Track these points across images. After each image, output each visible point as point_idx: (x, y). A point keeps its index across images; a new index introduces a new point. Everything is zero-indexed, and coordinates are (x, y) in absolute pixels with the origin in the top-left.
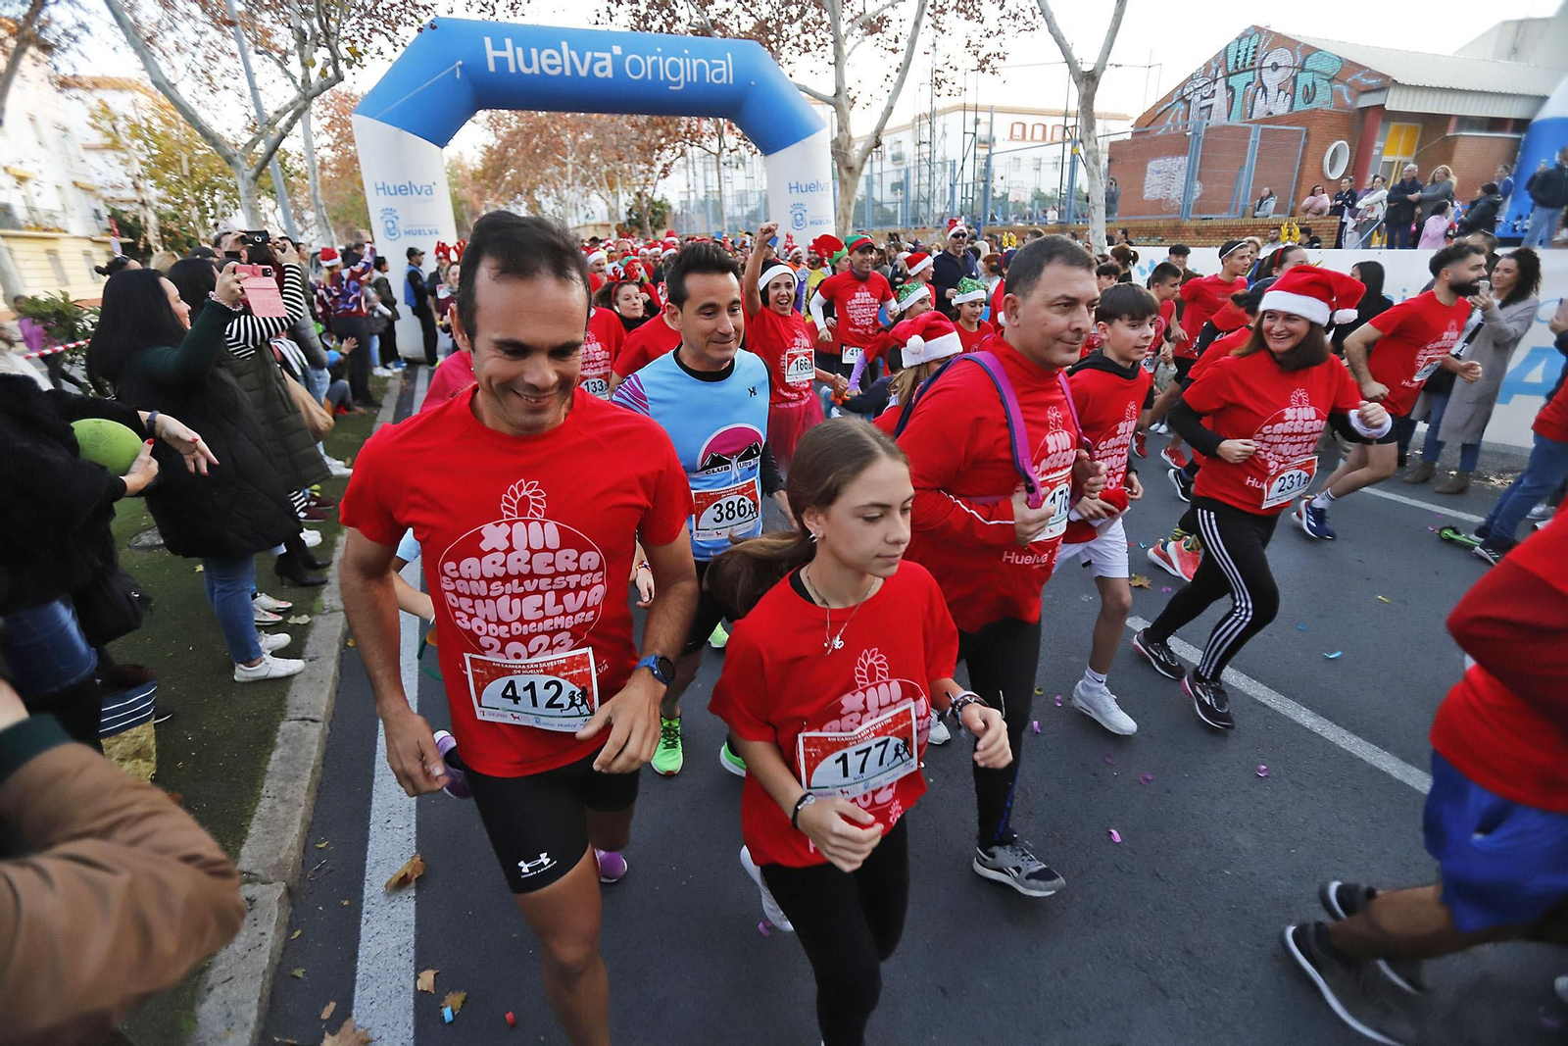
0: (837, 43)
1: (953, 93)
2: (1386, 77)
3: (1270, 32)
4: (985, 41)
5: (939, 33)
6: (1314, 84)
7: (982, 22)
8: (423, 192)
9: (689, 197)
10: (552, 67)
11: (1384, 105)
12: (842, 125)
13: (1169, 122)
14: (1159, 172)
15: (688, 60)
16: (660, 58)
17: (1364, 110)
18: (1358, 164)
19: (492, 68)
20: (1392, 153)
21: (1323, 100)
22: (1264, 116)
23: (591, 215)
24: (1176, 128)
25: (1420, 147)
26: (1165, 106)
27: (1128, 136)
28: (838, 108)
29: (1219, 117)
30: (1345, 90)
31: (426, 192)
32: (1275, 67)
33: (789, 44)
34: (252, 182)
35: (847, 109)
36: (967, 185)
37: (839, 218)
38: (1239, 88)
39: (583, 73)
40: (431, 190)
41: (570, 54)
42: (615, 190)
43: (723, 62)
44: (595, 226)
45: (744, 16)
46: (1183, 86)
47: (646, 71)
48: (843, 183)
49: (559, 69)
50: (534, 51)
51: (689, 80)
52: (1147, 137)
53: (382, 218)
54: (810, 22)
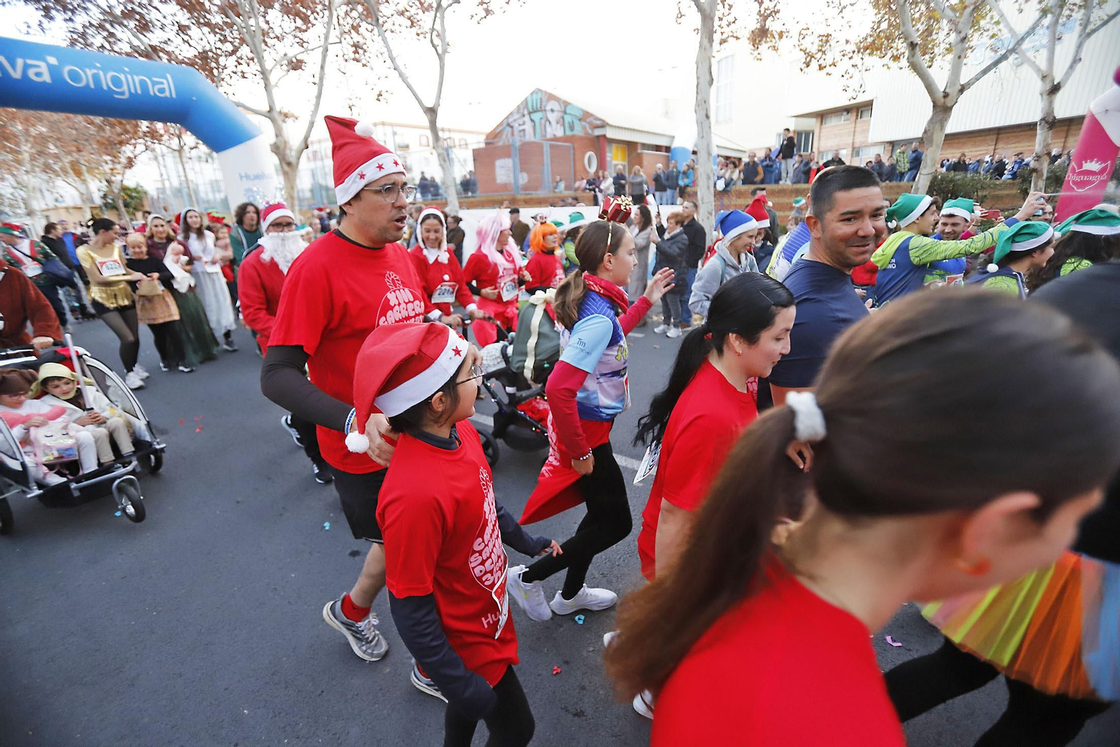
0: (264, 74)
2: (603, 121)
3: (546, 92)
6: (573, 122)
9: (163, 184)
11: (604, 136)
12: (278, 133)
13: (504, 137)
14: (503, 167)
17: (598, 137)
18: (602, 165)
20: (616, 160)
21: (578, 131)
22: (552, 137)
23: (60, 199)
24: (508, 141)
25: (629, 156)
26: (500, 128)
27: (483, 145)
28: (273, 120)
29: (529, 137)
30: (587, 126)
32: (552, 111)
35: (281, 121)
38: (537, 121)
42: (82, 178)
44: (67, 208)
46: (507, 118)
48: (285, 174)
52: (492, 146)
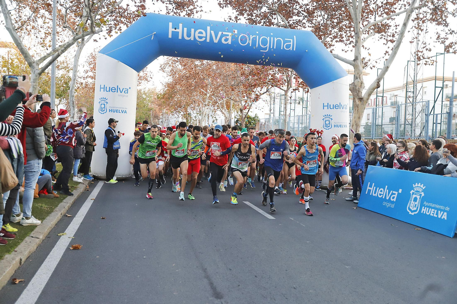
1: (428, 63)
4: (449, 36)
5: (420, 32)
7: (447, 26)
8: (123, 91)
10: (200, 37)
12: (358, 76)
15: (272, 38)
16: (258, 36)
19: (170, 36)
28: (355, 66)
31: (124, 92)
33: (331, 36)
34: (38, 76)
35: (361, 68)
36: (437, 115)
37: (353, 126)
39: (216, 41)
40: (128, 91)
41: (210, 32)
43: (292, 40)
45: (307, 24)
47: (249, 42)
49: (204, 39)
50: (193, 30)
51: (271, 48)
53: (99, 103)
54: (344, 27)
